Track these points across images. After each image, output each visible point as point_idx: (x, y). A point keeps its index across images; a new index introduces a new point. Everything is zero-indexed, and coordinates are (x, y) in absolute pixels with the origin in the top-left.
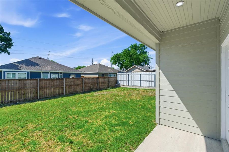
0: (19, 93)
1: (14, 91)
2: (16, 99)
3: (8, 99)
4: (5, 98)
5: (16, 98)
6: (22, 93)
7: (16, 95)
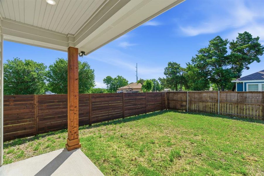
0: (237, 107)
1: (232, 104)
2: (235, 113)
3: (226, 112)
4: (224, 109)
5: (234, 111)
6: (241, 107)
7: (235, 108)
